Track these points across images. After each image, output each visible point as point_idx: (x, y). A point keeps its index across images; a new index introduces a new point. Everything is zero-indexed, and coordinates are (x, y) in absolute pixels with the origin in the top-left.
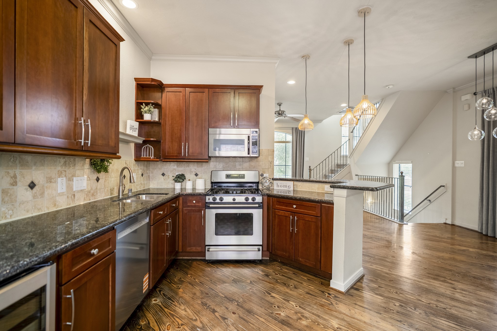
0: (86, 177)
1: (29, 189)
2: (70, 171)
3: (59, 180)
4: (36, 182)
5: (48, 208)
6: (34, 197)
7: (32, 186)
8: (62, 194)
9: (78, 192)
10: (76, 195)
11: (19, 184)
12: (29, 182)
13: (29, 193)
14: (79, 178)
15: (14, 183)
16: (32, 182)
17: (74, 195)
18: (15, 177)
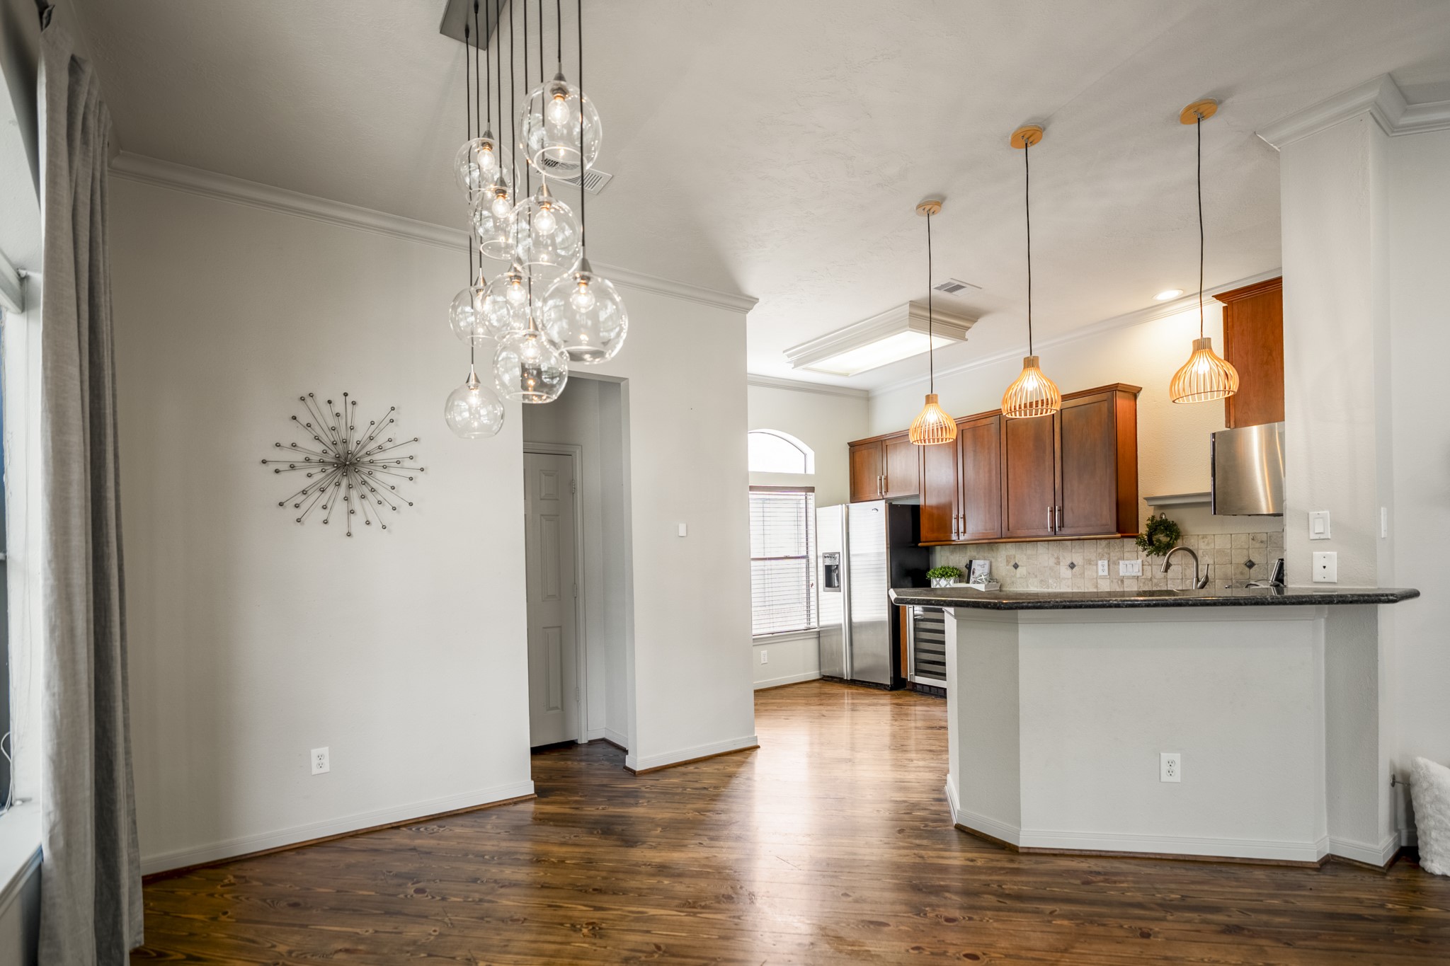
0: (1140, 561)
1: (1069, 568)
2: (1115, 554)
3: (1100, 563)
4: (1075, 563)
5: (1088, 588)
6: (1074, 575)
7: (1072, 566)
8: (1103, 577)
9: (1129, 578)
10: (1125, 580)
11: (1061, 564)
12: (1069, 562)
13: (1069, 571)
14: (1127, 562)
15: (1058, 563)
16: (1072, 563)
17: (1122, 581)
18: (1058, 558)
